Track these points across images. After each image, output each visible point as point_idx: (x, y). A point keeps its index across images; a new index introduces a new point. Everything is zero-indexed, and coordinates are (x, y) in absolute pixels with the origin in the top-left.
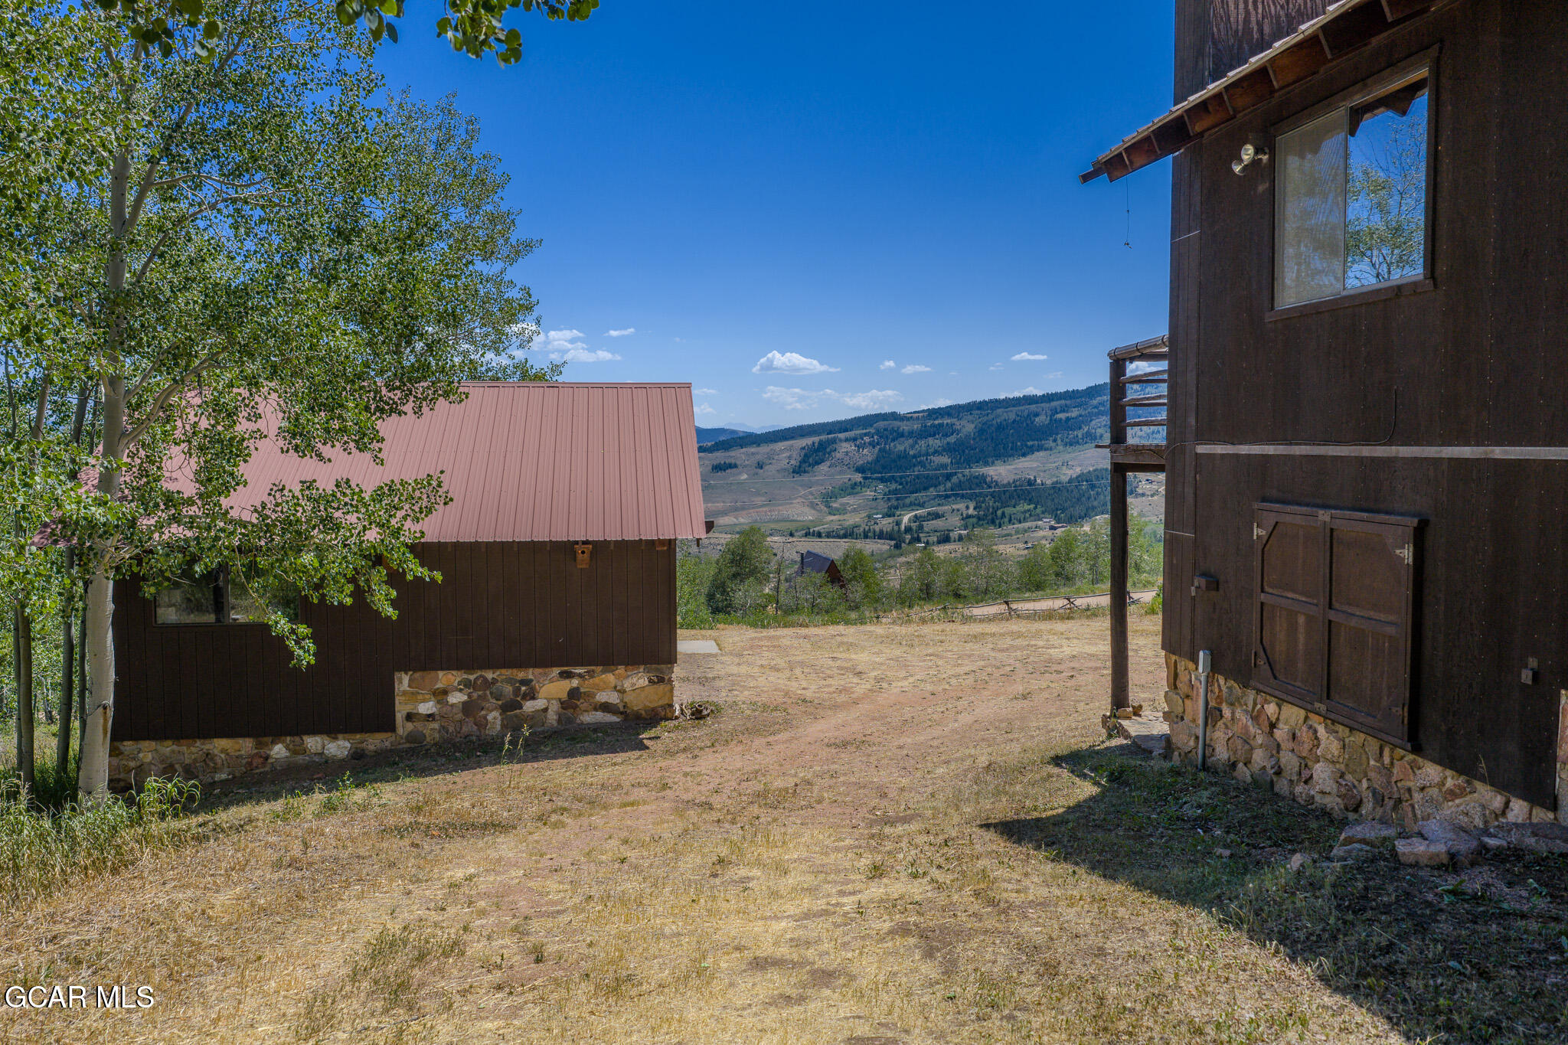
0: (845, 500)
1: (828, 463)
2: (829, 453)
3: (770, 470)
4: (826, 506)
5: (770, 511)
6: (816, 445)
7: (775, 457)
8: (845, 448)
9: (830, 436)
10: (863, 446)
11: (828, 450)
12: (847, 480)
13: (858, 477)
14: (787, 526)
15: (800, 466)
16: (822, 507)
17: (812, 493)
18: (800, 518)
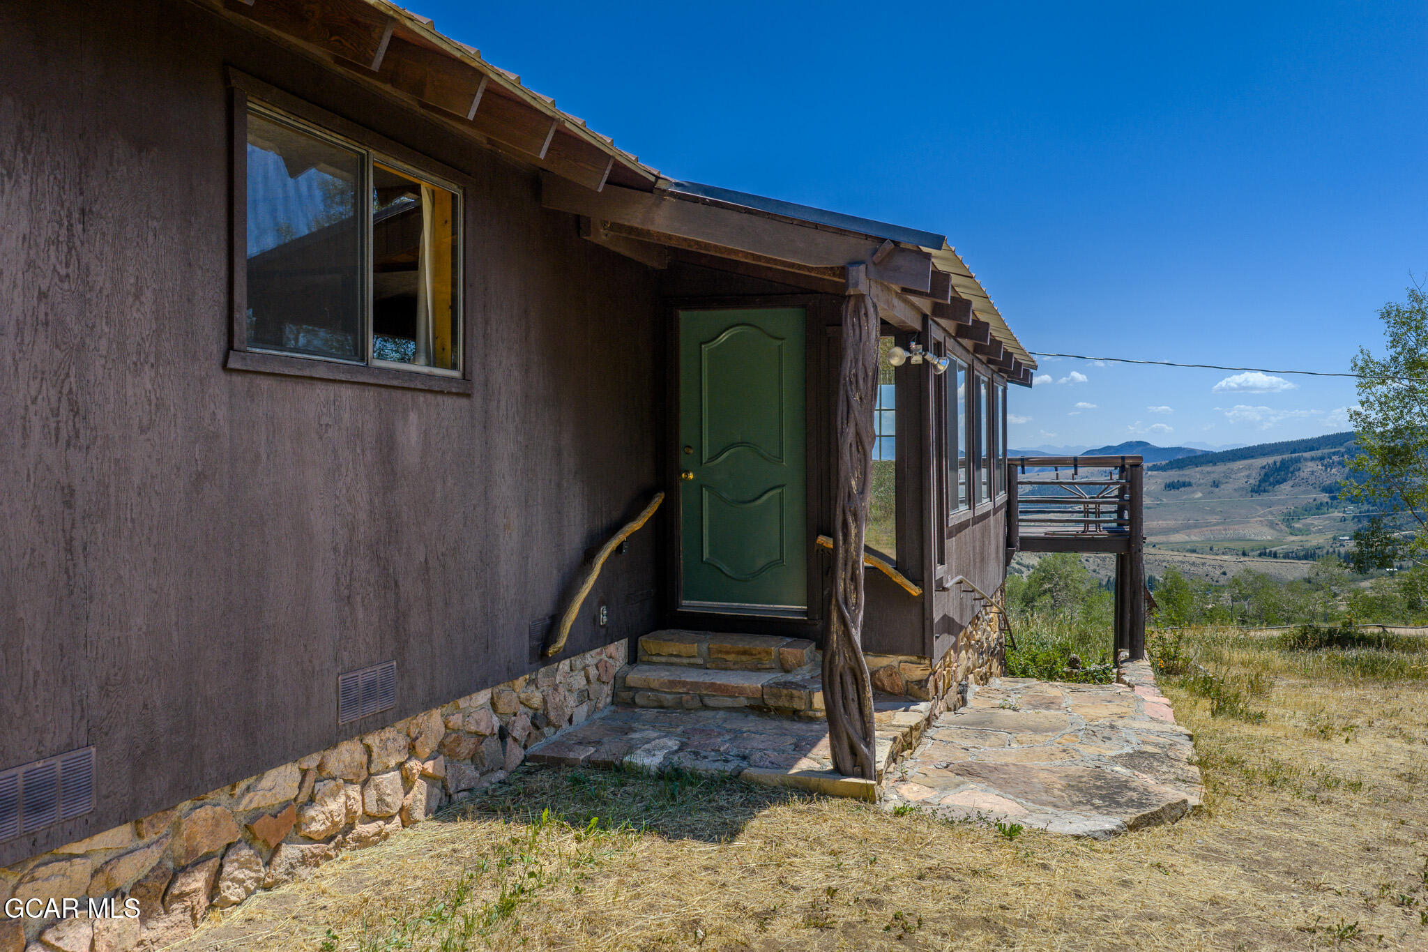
0: (1308, 521)
1: (1291, 483)
2: (1292, 473)
3: (1227, 488)
4: (1287, 526)
5: (1225, 530)
6: (1278, 464)
7: (1233, 476)
8: (1310, 468)
9: (1294, 455)
10: (1331, 466)
11: (1291, 469)
12: (1312, 500)
13: (1325, 497)
14: (1240, 546)
15: (1259, 486)
16: (1283, 527)
17: (1271, 513)
18: (1256, 538)
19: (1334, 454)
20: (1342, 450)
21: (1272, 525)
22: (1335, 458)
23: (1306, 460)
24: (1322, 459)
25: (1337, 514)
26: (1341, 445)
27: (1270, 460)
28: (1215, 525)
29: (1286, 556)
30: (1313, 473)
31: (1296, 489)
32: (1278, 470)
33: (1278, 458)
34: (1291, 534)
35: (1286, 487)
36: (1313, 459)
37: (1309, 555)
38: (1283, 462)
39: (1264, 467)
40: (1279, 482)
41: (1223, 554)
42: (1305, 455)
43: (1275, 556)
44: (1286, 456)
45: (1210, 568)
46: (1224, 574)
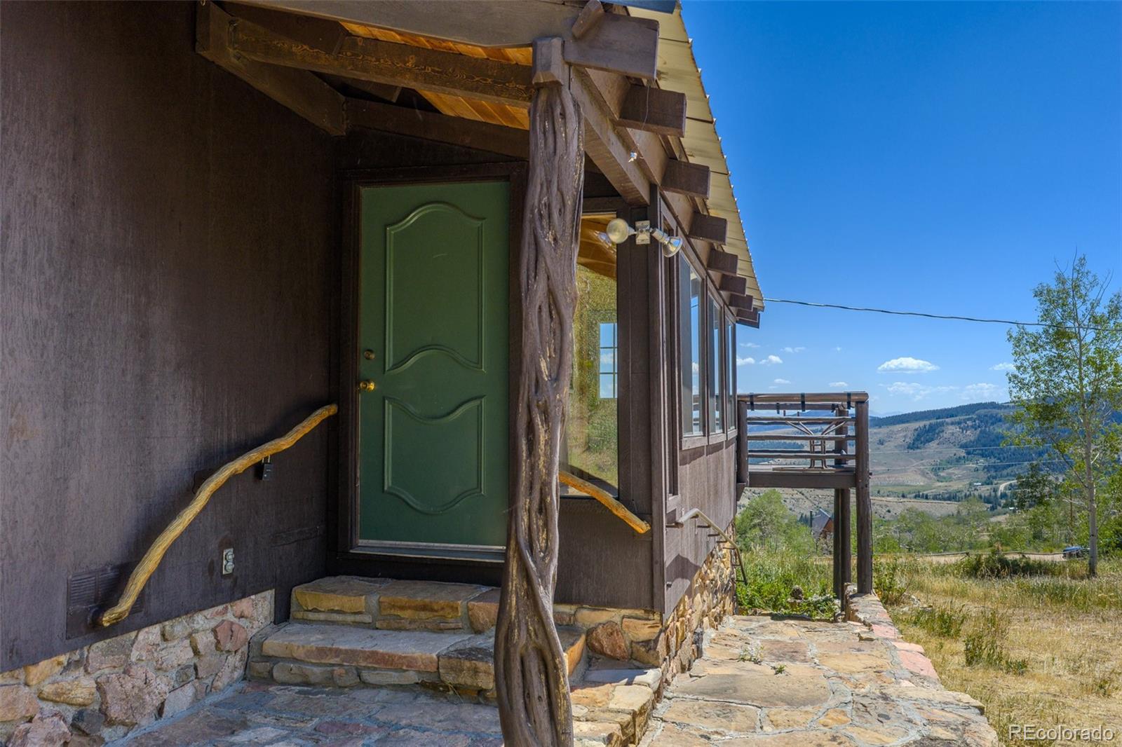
0: (950, 471)
1: (937, 442)
2: (938, 434)
3: (891, 446)
4: (935, 475)
5: (889, 477)
6: (927, 427)
7: (894, 436)
8: (951, 430)
9: (938, 421)
10: (967, 429)
11: (937, 431)
12: (952, 455)
13: (962, 453)
14: (900, 490)
15: (913, 444)
16: (932, 475)
17: (923, 465)
18: (912, 484)
19: (968, 419)
20: (975, 416)
21: (924, 474)
22: (969, 423)
23: (947, 424)
24: (959, 423)
25: (972, 465)
26: (973, 413)
27: (921, 424)
28: (881, 474)
29: (935, 498)
30: (953, 434)
31: (941, 446)
32: (928, 431)
33: (927, 423)
34: (938, 481)
35: (933, 445)
36: (952, 424)
37: (952, 497)
38: (930, 425)
39: (916, 430)
40: (928, 441)
41: (888, 496)
42: (948, 420)
43: (927, 498)
44: (933, 421)
45: (878, 507)
46: (889, 511)
